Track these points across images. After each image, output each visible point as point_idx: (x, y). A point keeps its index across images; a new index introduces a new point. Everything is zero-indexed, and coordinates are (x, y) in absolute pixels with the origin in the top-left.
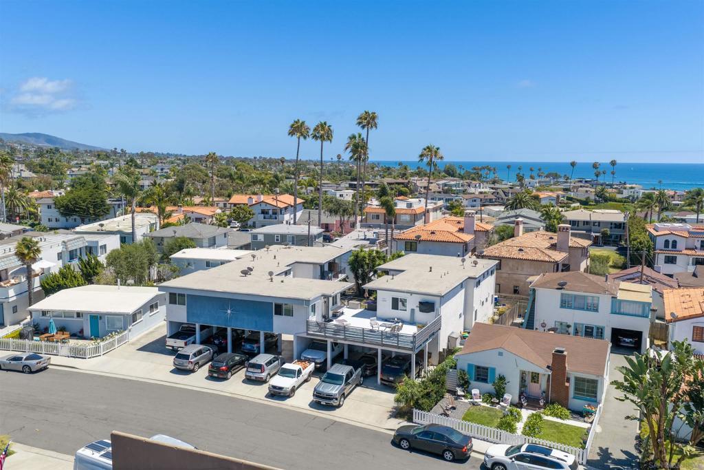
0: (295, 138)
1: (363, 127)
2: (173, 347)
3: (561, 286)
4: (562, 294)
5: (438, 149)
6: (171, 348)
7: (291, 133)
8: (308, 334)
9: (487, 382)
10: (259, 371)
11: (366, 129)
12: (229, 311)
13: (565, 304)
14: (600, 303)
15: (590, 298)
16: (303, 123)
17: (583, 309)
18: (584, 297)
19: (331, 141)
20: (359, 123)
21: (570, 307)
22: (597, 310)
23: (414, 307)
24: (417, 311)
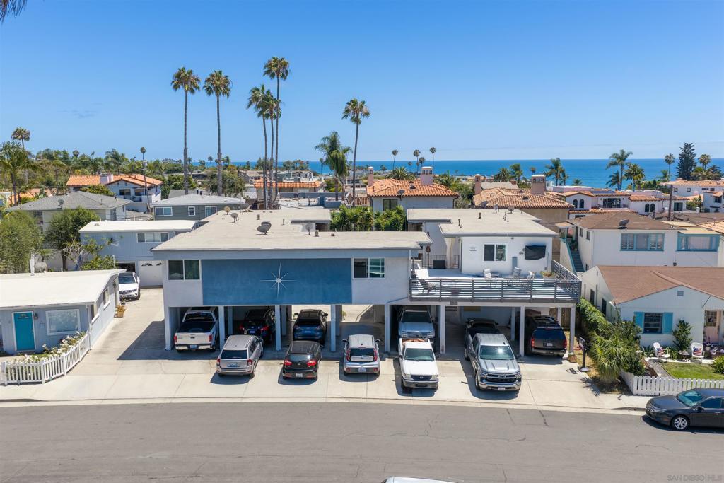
0: (181, 91)
1: (272, 76)
2: (188, 346)
3: (623, 226)
4: (622, 235)
5: (363, 103)
6: (185, 348)
7: (176, 87)
8: (412, 299)
9: (661, 333)
10: (371, 358)
11: (276, 78)
12: (279, 281)
13: (627, 245)
14: (665, 239)
15: (653, 236)
16: (190, 72)
17: (646, 249)
18: (647, 236)
19: (228, 96)
20: (267, 72)
21: (632, 249)
22: (662, 250)
23: (517, 255)
24: (521, 259)
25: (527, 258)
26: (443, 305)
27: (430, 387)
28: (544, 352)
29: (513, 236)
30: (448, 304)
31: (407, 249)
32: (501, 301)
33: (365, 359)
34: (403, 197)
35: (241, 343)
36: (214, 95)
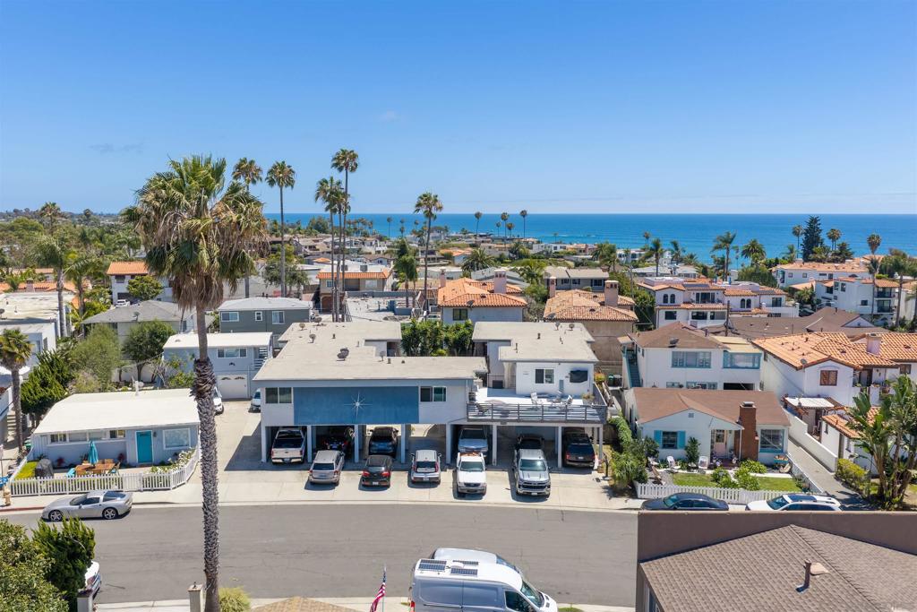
1: (340, 169)
2: (283, 459)
3: (673, 345)
4: (673, 353)
5: (437, 197)
6: (281, 461)
8: (469, 420)
9: (676, 448)
10: (433, 469)
11: (344, 171)
12: (358, 404)
13: (678, 362)
14: (712, 358)
15: (701, 354)
16: (252, 162)
17: (695, 366)
18: (696, 354)
19: (292, 187)
20: (336, 165)
21: (682, 366)
22: (709, 367)
23: (563, 378)
24: (567, 382)
25: (572, 381)
26: (495, 425)
27: (479, 492)
28: (576, 464)
29: (559, 362)
30: (499, 424)
31: (465, 380)
32: (542, 421)
33: (429, 470)
34: (473, 307)
35: (328, 457)
36: (276, 187)
